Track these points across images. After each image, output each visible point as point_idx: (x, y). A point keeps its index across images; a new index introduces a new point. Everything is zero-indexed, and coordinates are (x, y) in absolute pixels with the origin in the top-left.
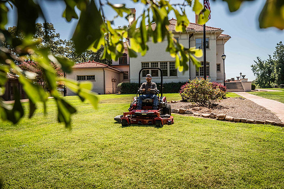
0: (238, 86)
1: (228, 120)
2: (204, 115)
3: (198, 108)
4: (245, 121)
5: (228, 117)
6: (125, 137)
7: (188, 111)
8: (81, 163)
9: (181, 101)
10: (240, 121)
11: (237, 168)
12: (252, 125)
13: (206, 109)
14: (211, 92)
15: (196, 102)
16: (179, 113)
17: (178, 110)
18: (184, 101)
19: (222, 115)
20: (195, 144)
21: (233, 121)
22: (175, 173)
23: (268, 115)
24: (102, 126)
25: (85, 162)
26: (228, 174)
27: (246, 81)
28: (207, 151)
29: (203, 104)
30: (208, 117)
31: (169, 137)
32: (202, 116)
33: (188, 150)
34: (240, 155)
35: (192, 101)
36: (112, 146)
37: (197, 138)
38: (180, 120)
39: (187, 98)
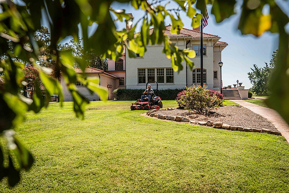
0: (235, 93)
1: (224, 128)
2: (200, 122)
3: (195, 115)
4: (241, 130)
5: (224, 125)
6: (121, 145)
7: (185, 119)
8: (76, 171)
9: (178, 108)
10: (237, 129)
11: (234, 177)
12: (249, 133)
13: (203, 117)
14: (207, 100)
15: (192, 109)
16: (175, 120)
17: (175, 117)
18: (181, 108)
19: (219, 122)
20: (192, 152)
21: (229, 129)
22: (172, 181)
23: (264, 123)
24: (98, 133)
25: (80, 170)
26: (224, 183)
27: (243, 89)
28: (203, 159)
29: (200, 111)
30: (205, 125)
31: (165, 145)
32: (199, 124)
33: (184, 159)
34: (237, 163)
35: (189, 109)
36: (108, 154)
37: (194, 146)
38: (176, 127)
39: (184, 105)
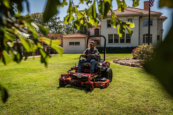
7: (137, 65)
9: (133, 59)
14: (152, 53)
15: (142, 59)
16: (131, 66)
17: (131, 64)
18: (134, 58)
20: (141, 86)
22: (127, 103)
26: (162, 106)
28: (148, 90)
29: (147, 60)
31: (124, 81)
33: (136, 90)
35: (140, 59)
37: (142, 82)
38: (131, 70)
39: (137, 57)
